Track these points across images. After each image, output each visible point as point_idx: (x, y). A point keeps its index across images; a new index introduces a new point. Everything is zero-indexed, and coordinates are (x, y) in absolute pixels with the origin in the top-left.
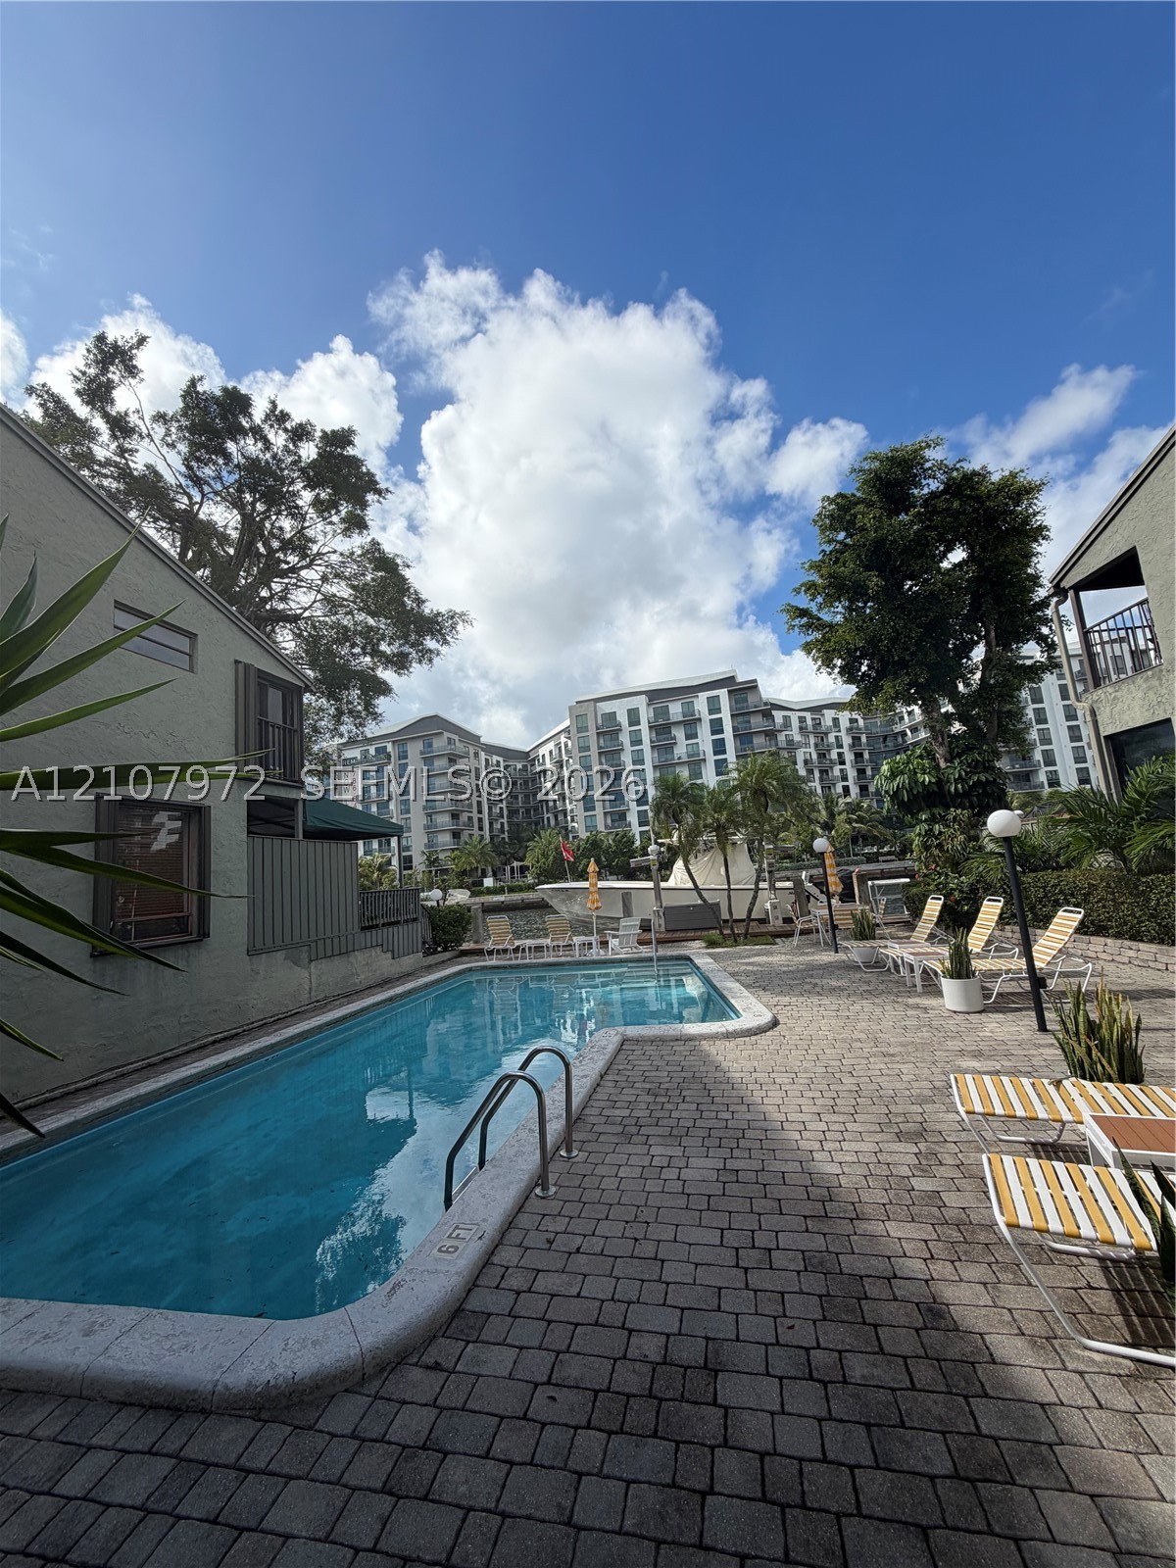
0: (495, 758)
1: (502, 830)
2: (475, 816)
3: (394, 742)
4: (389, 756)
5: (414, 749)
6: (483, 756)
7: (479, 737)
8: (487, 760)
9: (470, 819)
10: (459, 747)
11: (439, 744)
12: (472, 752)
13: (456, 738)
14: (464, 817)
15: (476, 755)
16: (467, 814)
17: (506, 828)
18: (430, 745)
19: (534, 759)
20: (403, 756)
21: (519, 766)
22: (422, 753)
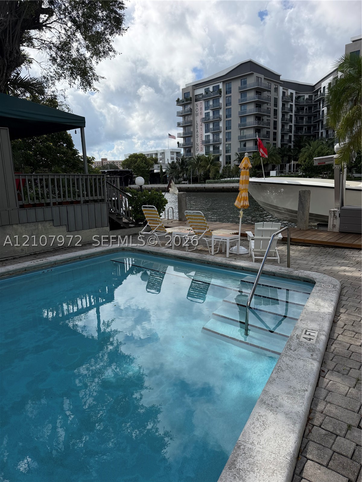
0: (290, 91)
1: (290, 141)
2: (272, 130)
3: (224, 82)
4: (220, 92)
5: (236, 86)
6: (281, 89)
7: (279, 76)
8: (284, 93)
9: (268, 133)
10: (264, 84)
11: (251, 82)
12: (273, 86)
13: (262, 76)
14: (264, 132)
15: (276, 90)
16: (266, 130)
17: (293, 139)
18: (245, 83)
19: (317, 91)
20: (228, 91)
21: (307, 96)
22: (240, 88)
